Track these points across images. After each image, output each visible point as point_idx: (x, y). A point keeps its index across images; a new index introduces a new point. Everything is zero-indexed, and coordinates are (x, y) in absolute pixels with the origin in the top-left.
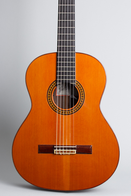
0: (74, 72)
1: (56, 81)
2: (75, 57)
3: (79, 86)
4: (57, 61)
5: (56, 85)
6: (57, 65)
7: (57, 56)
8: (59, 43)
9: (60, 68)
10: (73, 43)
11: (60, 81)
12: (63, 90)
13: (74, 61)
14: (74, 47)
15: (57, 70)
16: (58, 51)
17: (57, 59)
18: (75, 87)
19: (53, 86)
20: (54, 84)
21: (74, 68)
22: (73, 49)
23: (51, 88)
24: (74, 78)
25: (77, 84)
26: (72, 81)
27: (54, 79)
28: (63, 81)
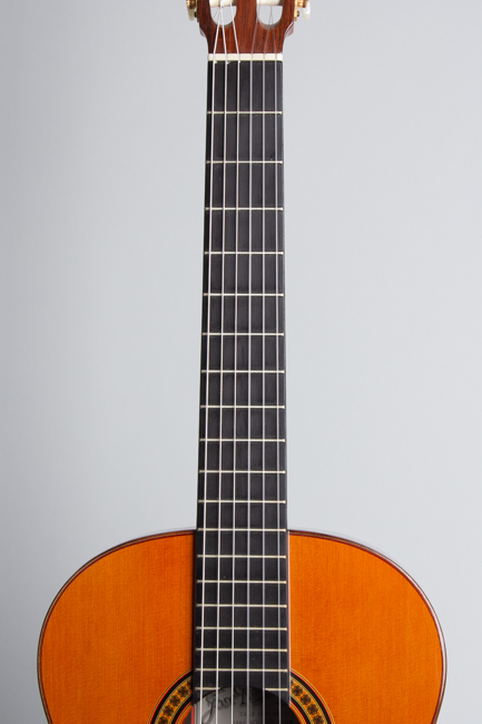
0: (284, 635)
1: (193, 676)
2: (289, 557)
3: (305, 700)
4: (197, 574)
5: (194, 699)
6: (196, 597)
7: (197, 549)
8: (207, 486)
9: (211, 613)
10: (277, 487)
11: (210, 679)
12: (225, 704)
13: (284, 577)
14: (284, 507)
15: (196, 620)
16: (200, 524)
17: (197, 564)
18: (285, 704)
19: (175, 701)
20: (183, 692)
21: (284, 611)
22: (277, 516)
23: (168, 711)
24: (285, 665)
25: (297, 691)
26: (272, 680)
27: (184, 669)
28: (225, 677)
